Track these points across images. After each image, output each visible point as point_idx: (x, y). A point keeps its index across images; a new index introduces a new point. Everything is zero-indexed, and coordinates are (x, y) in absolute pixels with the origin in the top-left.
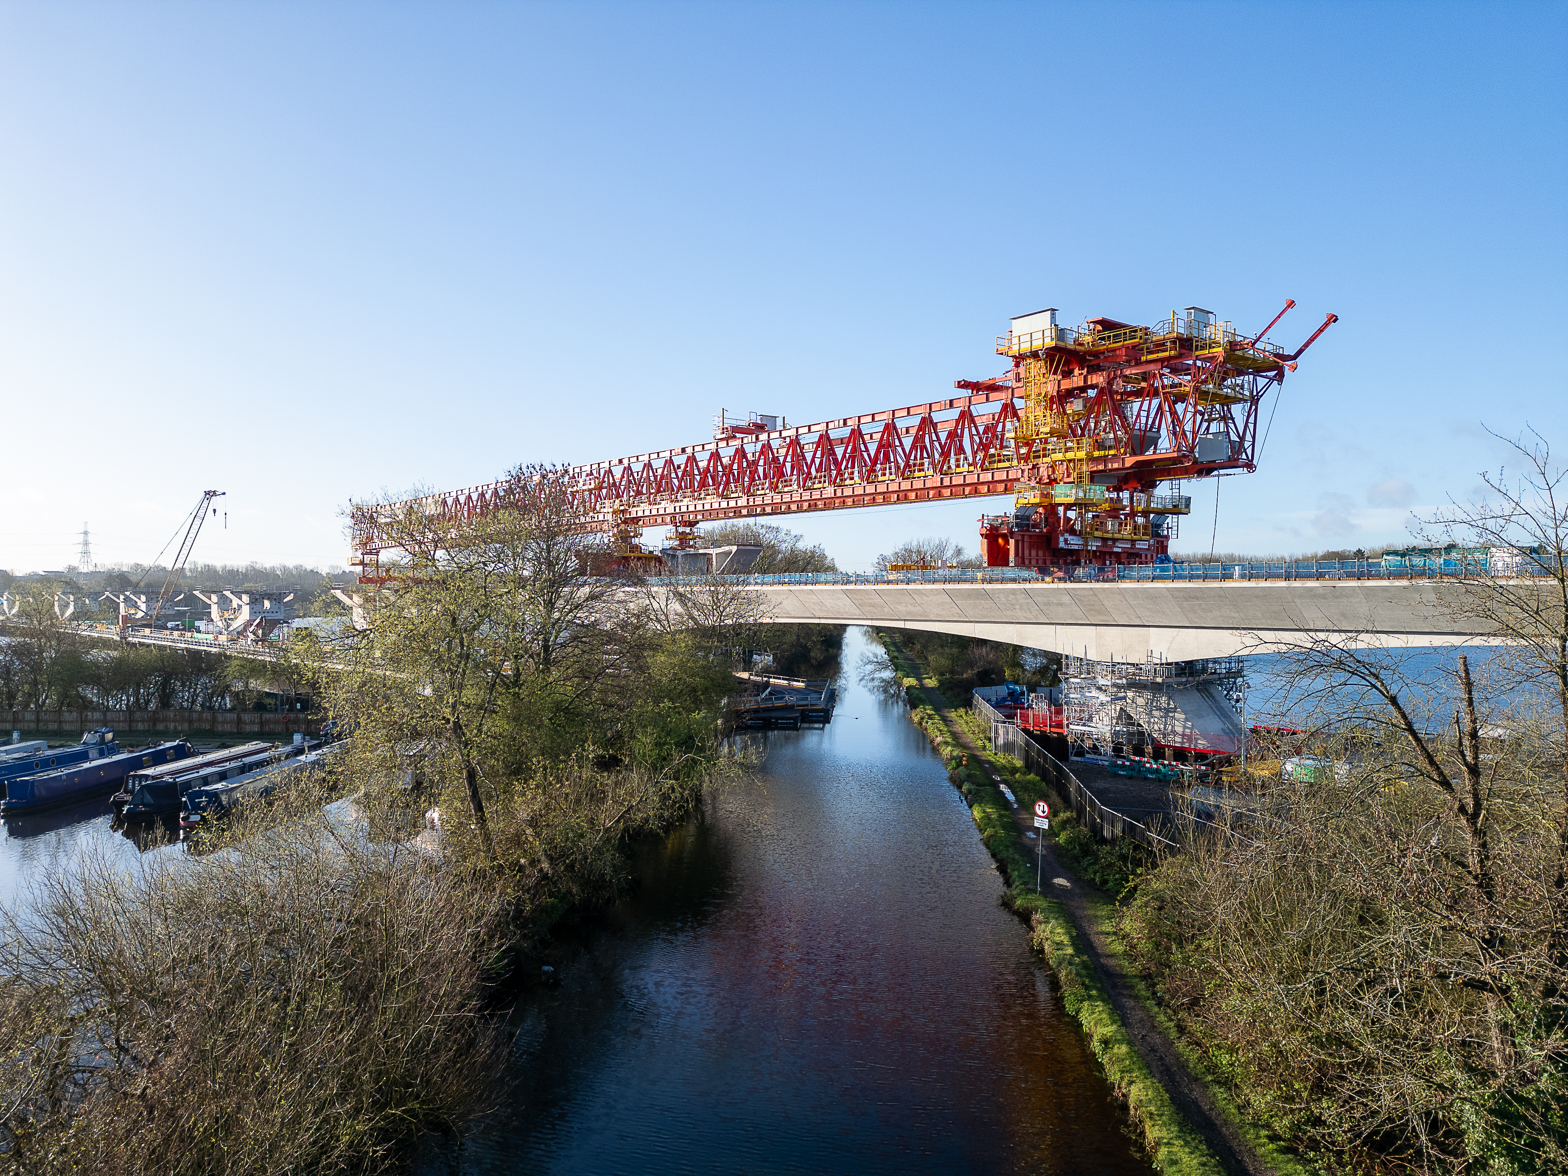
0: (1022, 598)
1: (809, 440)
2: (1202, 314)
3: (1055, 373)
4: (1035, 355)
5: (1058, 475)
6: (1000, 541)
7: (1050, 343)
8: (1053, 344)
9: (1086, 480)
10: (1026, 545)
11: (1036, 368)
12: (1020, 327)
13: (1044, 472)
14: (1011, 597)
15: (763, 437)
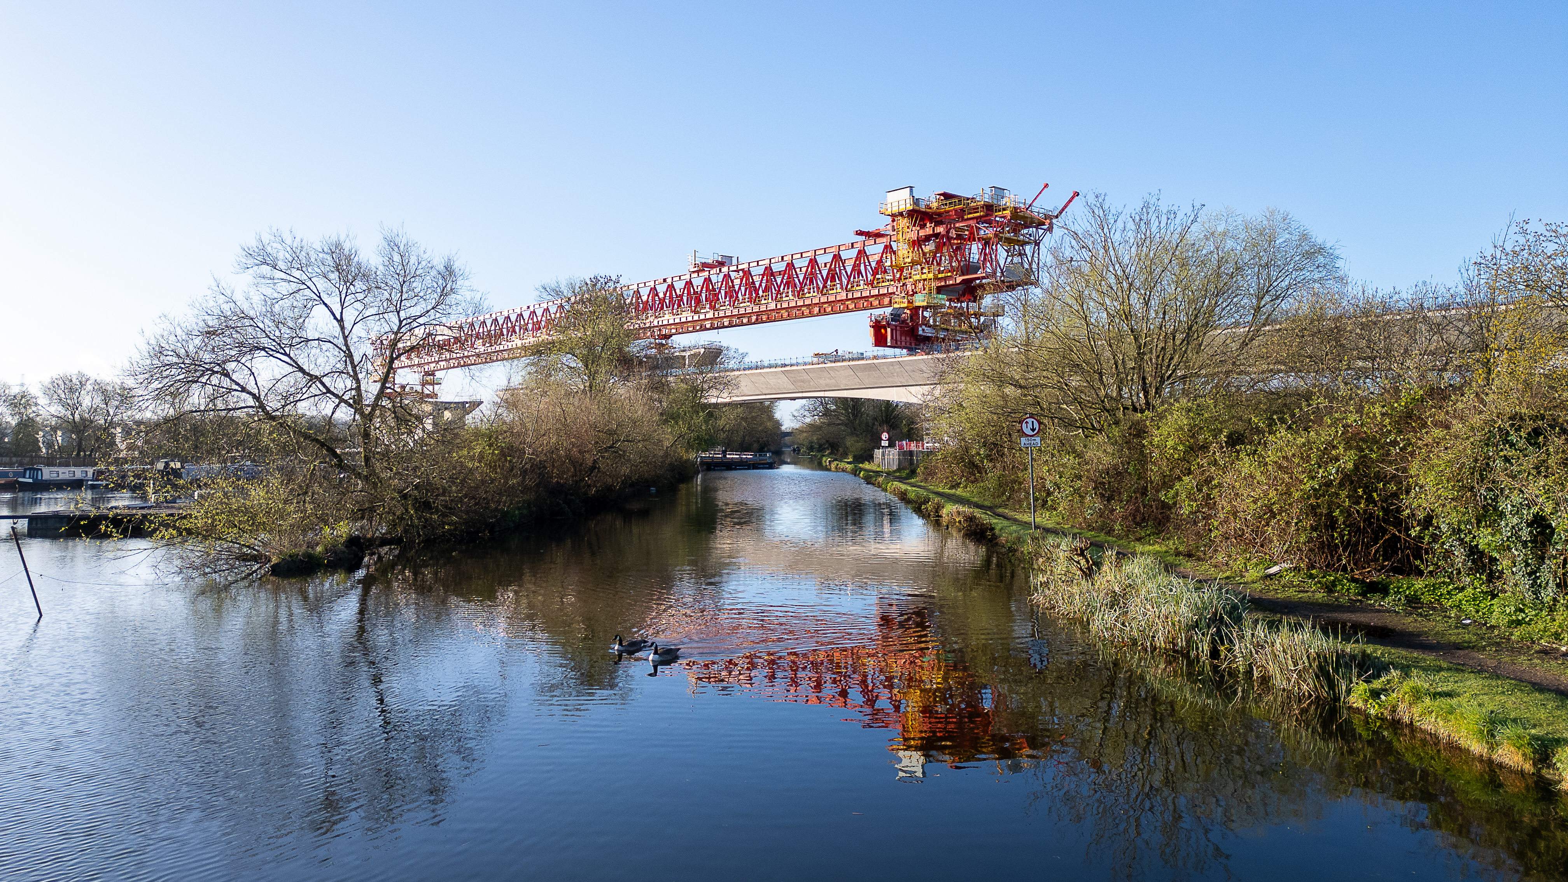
0: (897, 367)
1: (757, 271)
2: (999, 191)
3: (914, 226)
4: (901, 214)
5: (918, 290)
6: (883, 331)
7: (910, 207)
8: (911, 208)
9: (934, 292)
10: (898, 333)
11: (903, 222)
12: (892, 197)
13: (910, 288)
14: (891, 367)
15: (725, 269)
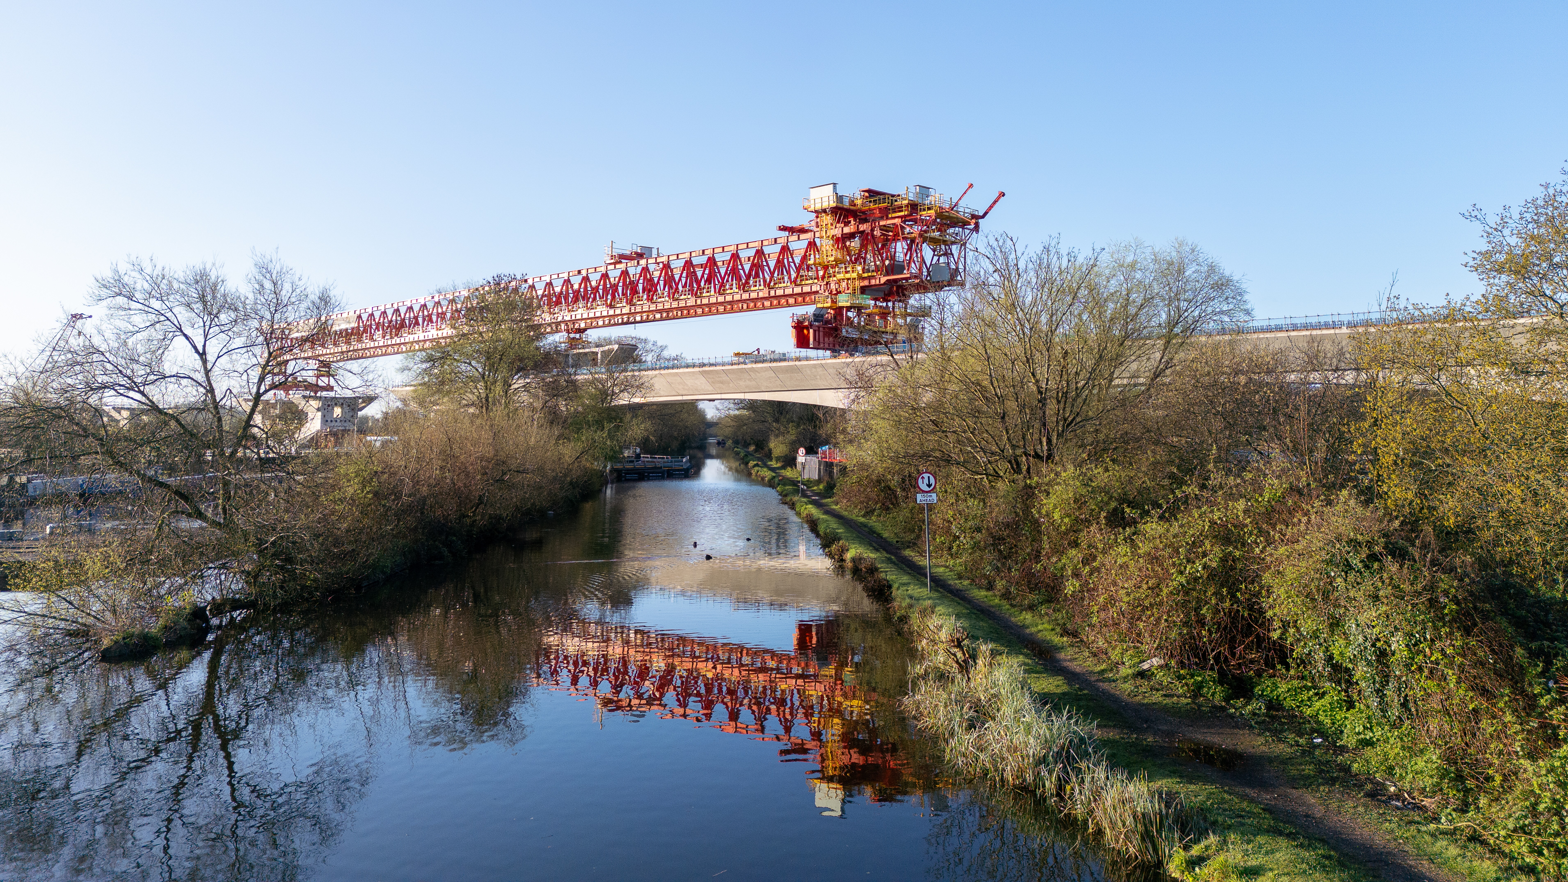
0: (820, 370)
1: (677, 265)
2: (925, 190)
3: (838, 222)
4: (824, 211)
5: (841, 289)
6: (805, 331)
8: (834, 205)
9: (858, 292)
10: (821, 334)
11: (827, 219)
12: (815, 194)
13: (833, 286)
14: (814, 370)
15: (643, 262)
